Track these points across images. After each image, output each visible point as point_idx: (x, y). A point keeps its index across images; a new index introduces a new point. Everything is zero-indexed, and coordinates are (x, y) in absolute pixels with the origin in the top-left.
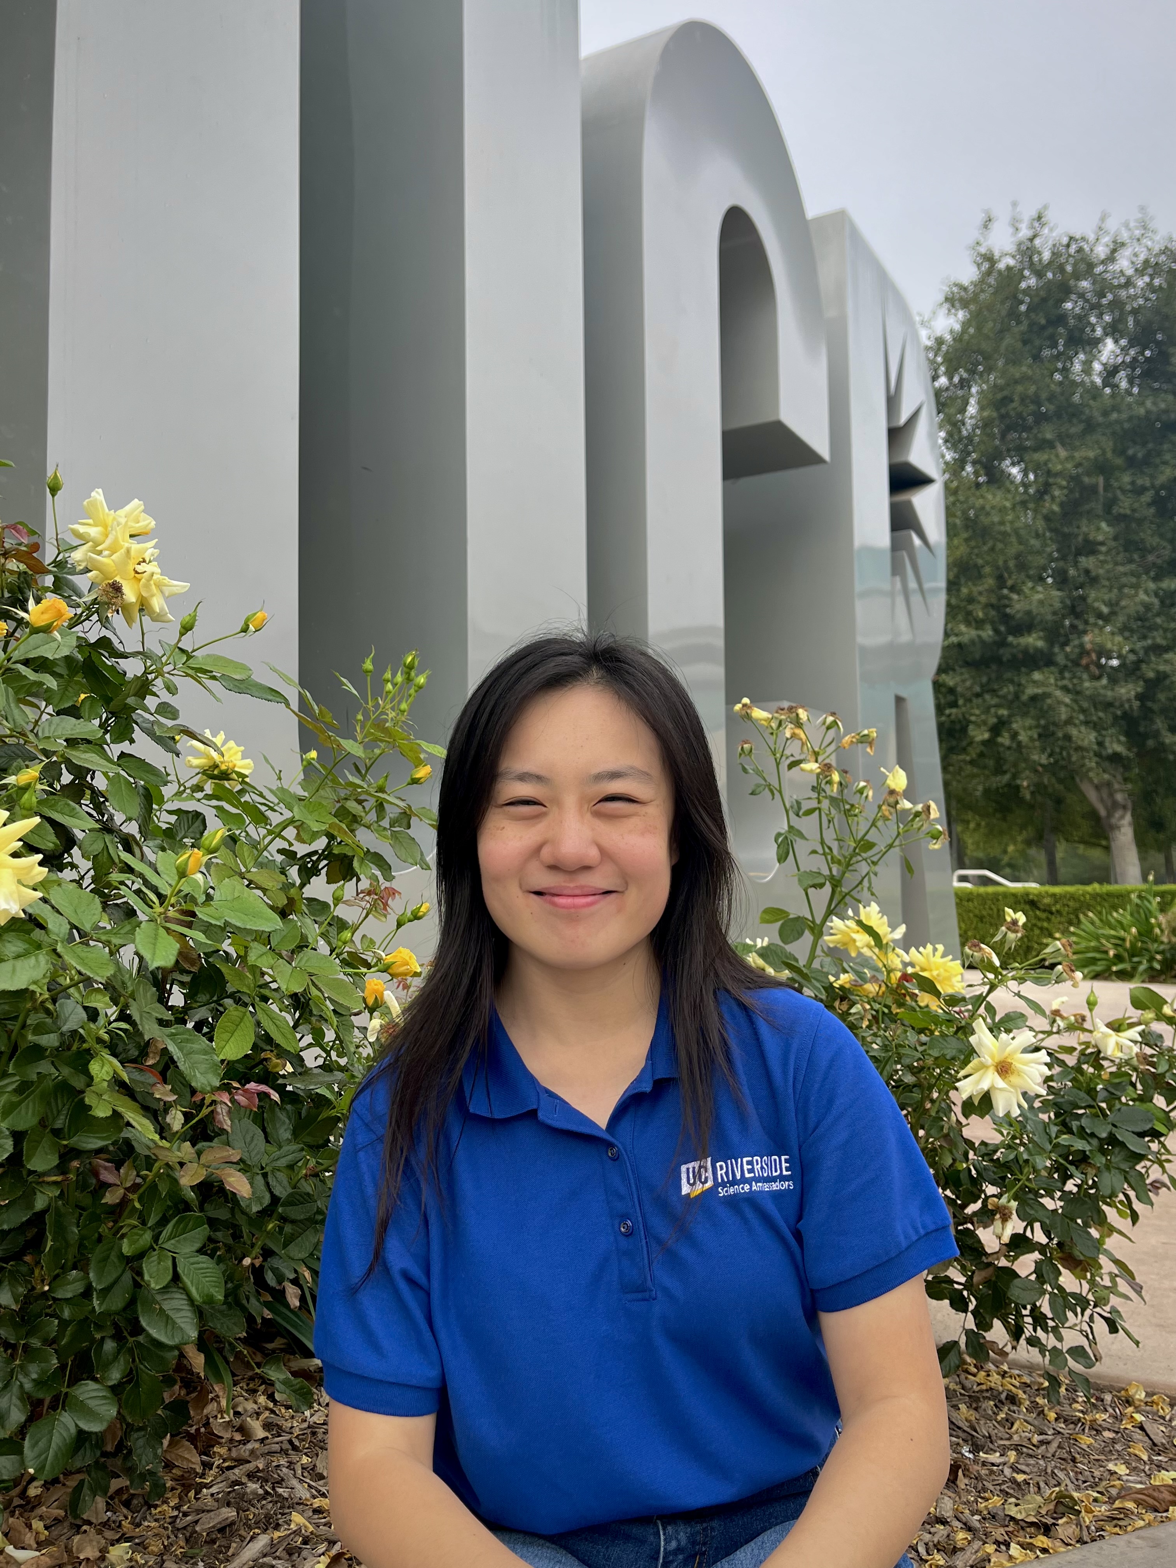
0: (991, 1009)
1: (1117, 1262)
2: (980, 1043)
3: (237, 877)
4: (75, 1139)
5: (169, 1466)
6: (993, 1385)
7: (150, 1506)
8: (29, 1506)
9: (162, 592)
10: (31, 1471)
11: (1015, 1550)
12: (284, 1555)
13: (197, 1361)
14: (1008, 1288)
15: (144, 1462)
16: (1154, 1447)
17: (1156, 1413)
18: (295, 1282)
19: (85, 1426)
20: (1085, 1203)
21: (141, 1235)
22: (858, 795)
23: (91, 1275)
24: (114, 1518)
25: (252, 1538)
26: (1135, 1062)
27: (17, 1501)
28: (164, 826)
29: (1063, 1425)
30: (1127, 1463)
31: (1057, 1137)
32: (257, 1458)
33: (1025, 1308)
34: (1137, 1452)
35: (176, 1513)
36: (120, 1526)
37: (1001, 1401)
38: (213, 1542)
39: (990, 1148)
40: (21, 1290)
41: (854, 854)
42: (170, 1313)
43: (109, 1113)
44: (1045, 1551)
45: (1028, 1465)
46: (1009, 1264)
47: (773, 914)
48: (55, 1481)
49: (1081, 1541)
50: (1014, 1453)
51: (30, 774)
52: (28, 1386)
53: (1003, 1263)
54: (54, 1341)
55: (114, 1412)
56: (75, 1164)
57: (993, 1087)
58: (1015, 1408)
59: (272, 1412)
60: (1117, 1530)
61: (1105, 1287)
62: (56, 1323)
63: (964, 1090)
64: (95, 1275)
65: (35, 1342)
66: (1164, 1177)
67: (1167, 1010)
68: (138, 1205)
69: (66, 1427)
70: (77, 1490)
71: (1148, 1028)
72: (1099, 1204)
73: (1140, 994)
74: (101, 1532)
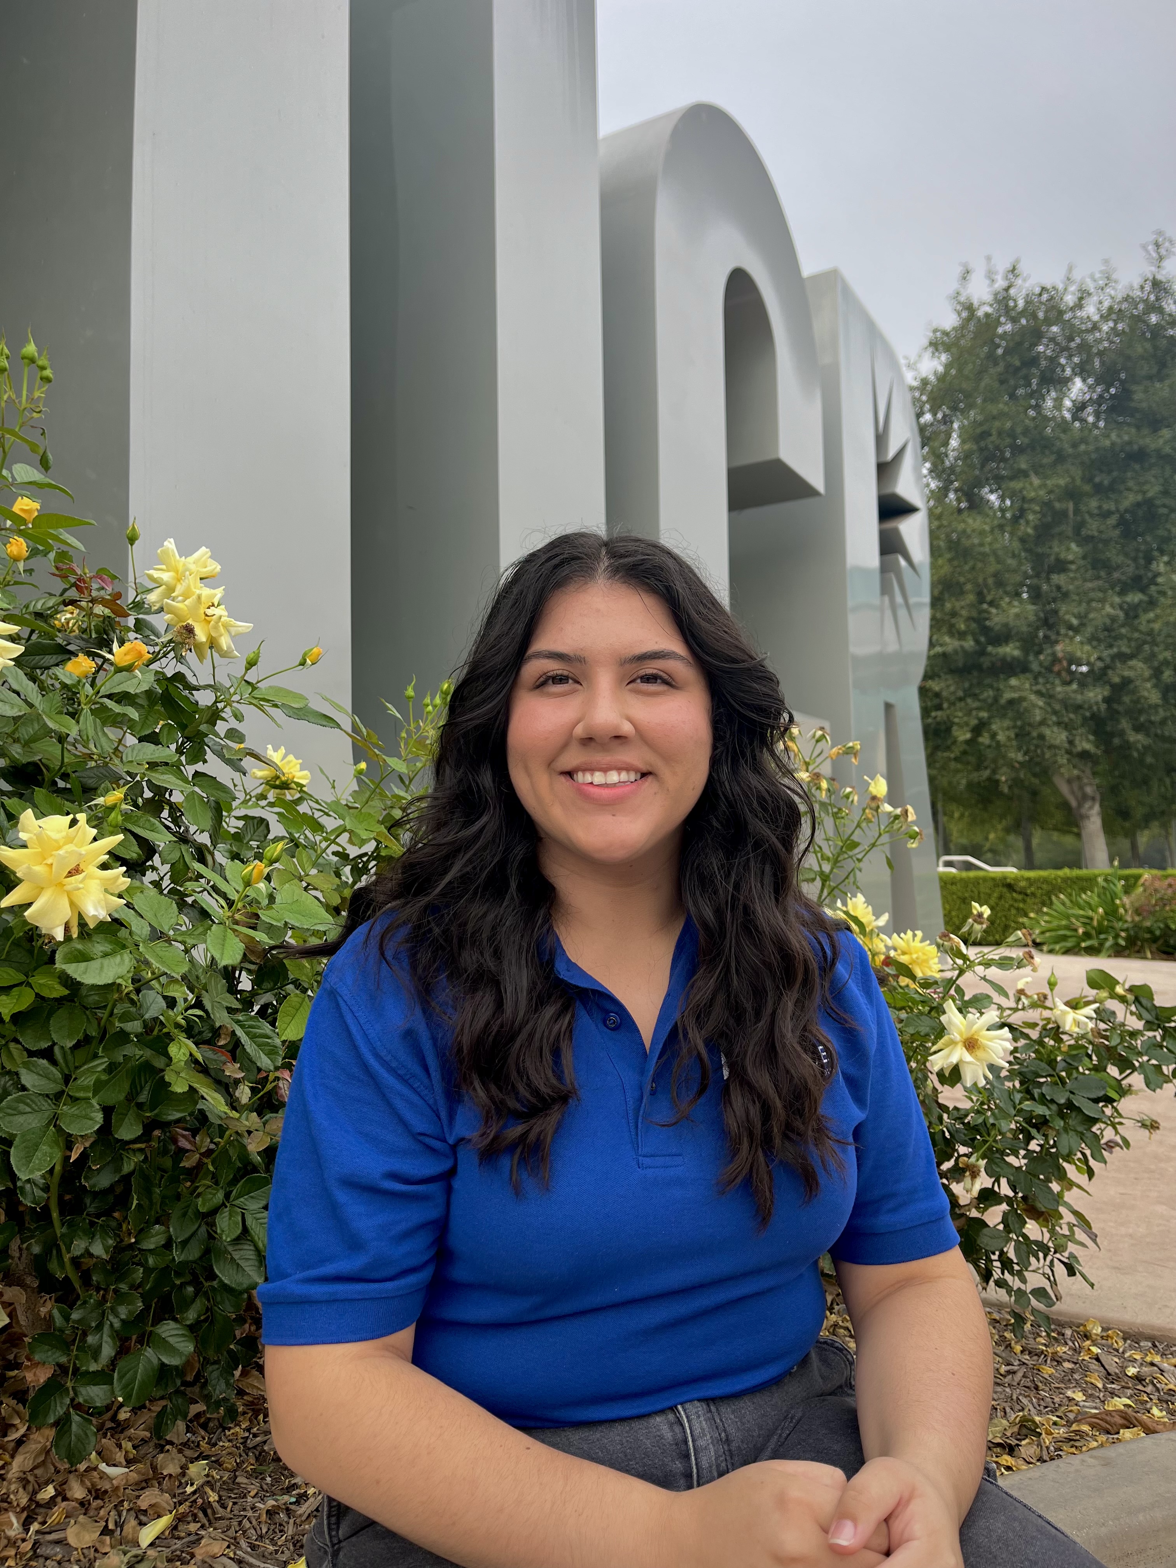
0: (960, 991)
1: (1076, 1213)
2: (950, 1022)
3: (296, 881)
4: (157, 1111)
5: (241, 1393)
7: (224, 1429)
8: (119, 1428)
9: (229, 631)
10: (120, 1399)
14: (978, 1235)
15: (217, 1392)
16: (1109, 1376)
17: (1111, 1346)
19: (166, 1360)
20: (1046, 1161)
21: (214, 1195)
22: (845, 800)
23: (171, 1229)
24: (193, 1439)
26: (1090, 1036)
27: (109, 1425)
28: (233, 832)
29: (1027, 1357)
30: (1084, 1391)
31: (1020, 1103)
33: (994, 1254)
34: (1093, 1381)
35: (247, 1434)
36: (198, 1446)
39: (962, 1112)
40: (111, 1242)
41: (842, 852)
42: (240, 1262)
43: (186, 1089)
44: (1008, 1468)
46: (978, 1215)
48: (142, 1407)
49: (1041, 1460)
51: (116, 796)
52: (117, 1324)
53: (974, 1213)
54: (140, 1285)
55: (191, 1348)
56: (157, 1133)
57: (961, 1061)
60: (1073, 1450)
61: (1065, 1236)
62: (141, 1270)
63: (938, 1062)
64: (175, 1229)
65: (124, 1287)
66: (1118, 1139)
67: (1119, 990)
68: (211, 1168)
69: (149, 1361)
70: (161, 1414)
71: (1103, 1006)
72: (1061, 1162)
73: (1095, 976)
74: (181, 1451)
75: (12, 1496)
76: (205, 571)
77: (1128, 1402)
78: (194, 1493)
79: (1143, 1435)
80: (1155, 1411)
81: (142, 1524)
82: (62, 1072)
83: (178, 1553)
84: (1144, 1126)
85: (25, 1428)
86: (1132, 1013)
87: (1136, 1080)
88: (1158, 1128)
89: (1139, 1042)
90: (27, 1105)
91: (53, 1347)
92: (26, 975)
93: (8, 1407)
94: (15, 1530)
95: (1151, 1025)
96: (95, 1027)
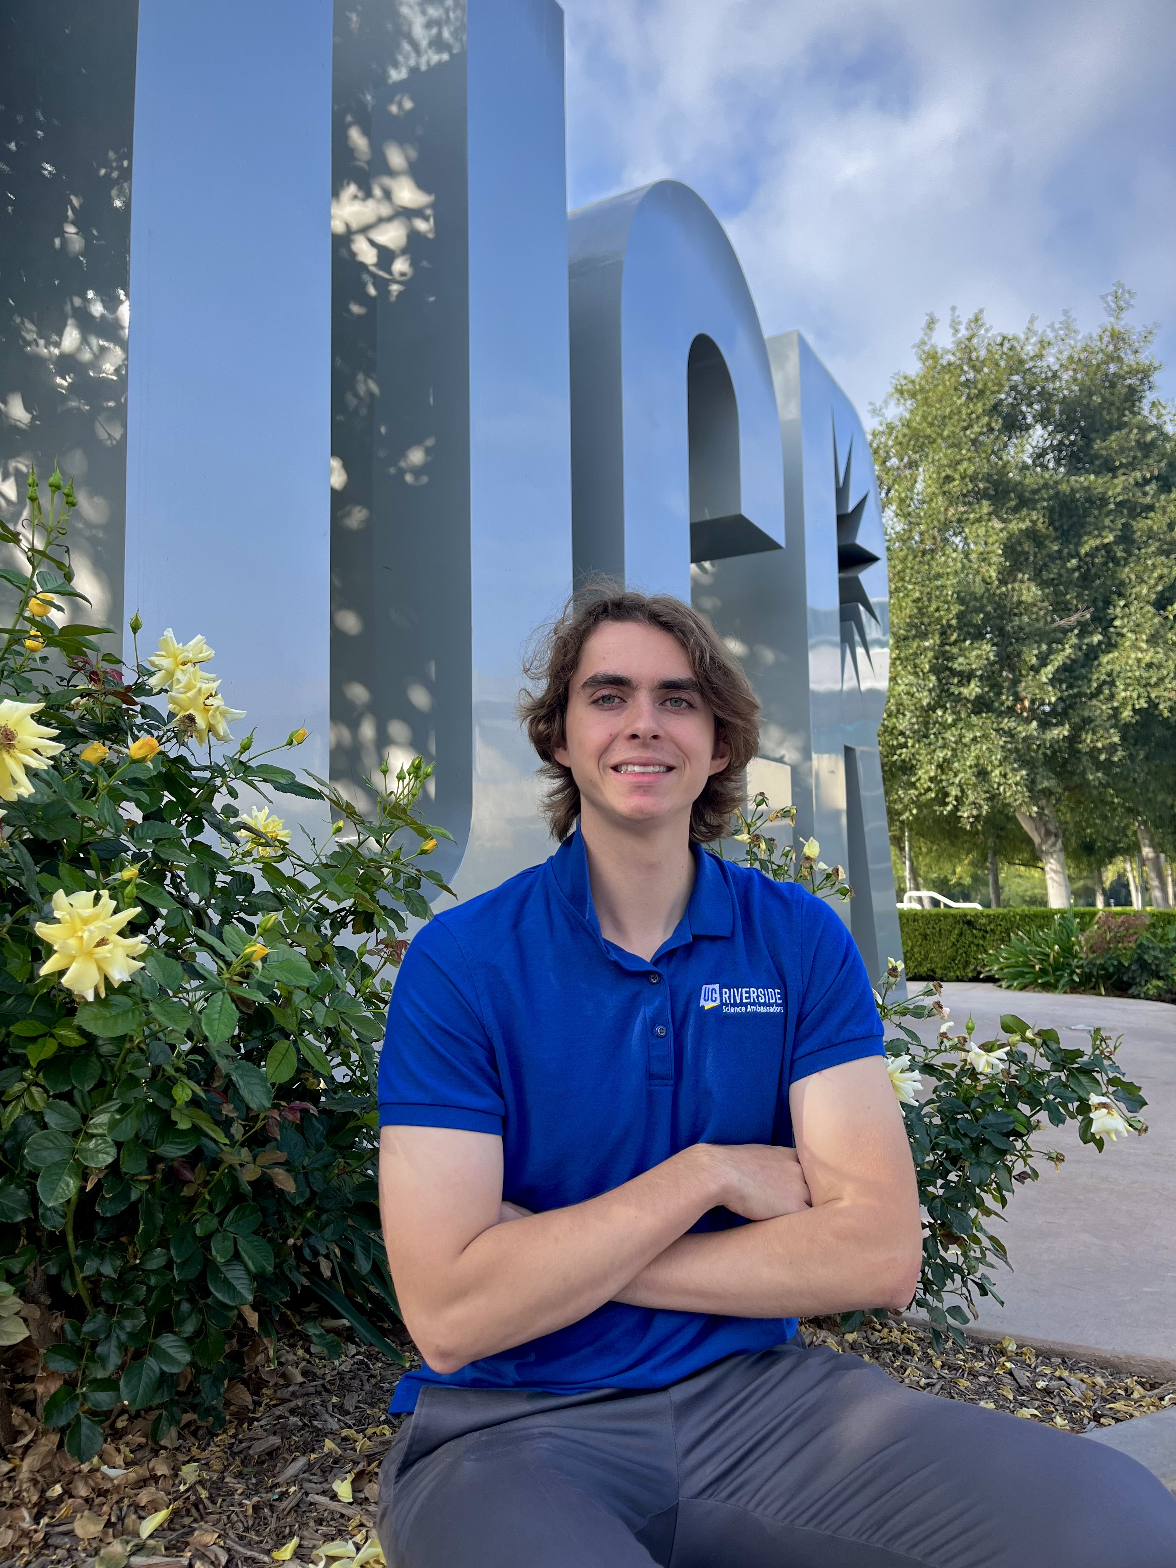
1: (992, 1238)
3: (282, 939)
4: (162, 1148)
5: (228, 1404)
6: (893, 1339)
7: (213, 1436)
8: (117, 1435)
9: (225, 718)
10: (126, 1403)
12: (319, 1472)
13: (253, 1318)
15: (208, 1399)
16: (1020, 1389)
17: (1024, 1362)
18: (327, 1257)
19: (165, 1369)
20: (963, 1190)
21: (210, 1221)
22: (784, 857)
23: (172, 1252)
24: (185, 1444)
25: (294, 1460)
26: (1000, 1076)
27: (108, 1431)
29: (947, 1371)
30: (995, 1402)
31: (936, 1138)
32: (297, 1398)
34: (1005, 1393)
35: (233, 1440)
36: (189, 1451)
37: (898, 1352)
38: (263, 1463)
40: (119, 1263)
42: (232, 1281)
43: (189, 1126)
48: (138, 1415)
51: (129, 873)
52: (123, 1337)
54: (143, 1302)
55: (188, 1358)
56: (161, 1166)
58: (909, 1358)
59: (309, 1362)
61: (976, 1258)
62: (145, 1288)
64: (175, 1252)
65: (128, 1304)
66: (1027, 1169)
67: (1029, 1034)
68: (207, 1197)
69: (152, 1370)
70: (156, 1423)
71: (1014, 1049)
72: (978, 1191)
73: (1008, 1021)
74: (174, 1455)
75: (25, 1494)
76: (199, 657)
77: (1036, 1412)
78: (187, 1491)
80: (1059, 1420)
81: (141, 1518)
82: (79, 1111)
83: (174, 1542)
84: (1051, 1158)
85: (32, 1434)
86: (1041, 1055)
87: (1043, 1116)
88: (1063, 1160)
89: (1046, 1080)
90: (51, 1141)
91: (66, 1357)
92: (50, 1027)
93: (18, 1415)
94: (27, 1523)
95: (1057, 1066)
96: (109, 1074)
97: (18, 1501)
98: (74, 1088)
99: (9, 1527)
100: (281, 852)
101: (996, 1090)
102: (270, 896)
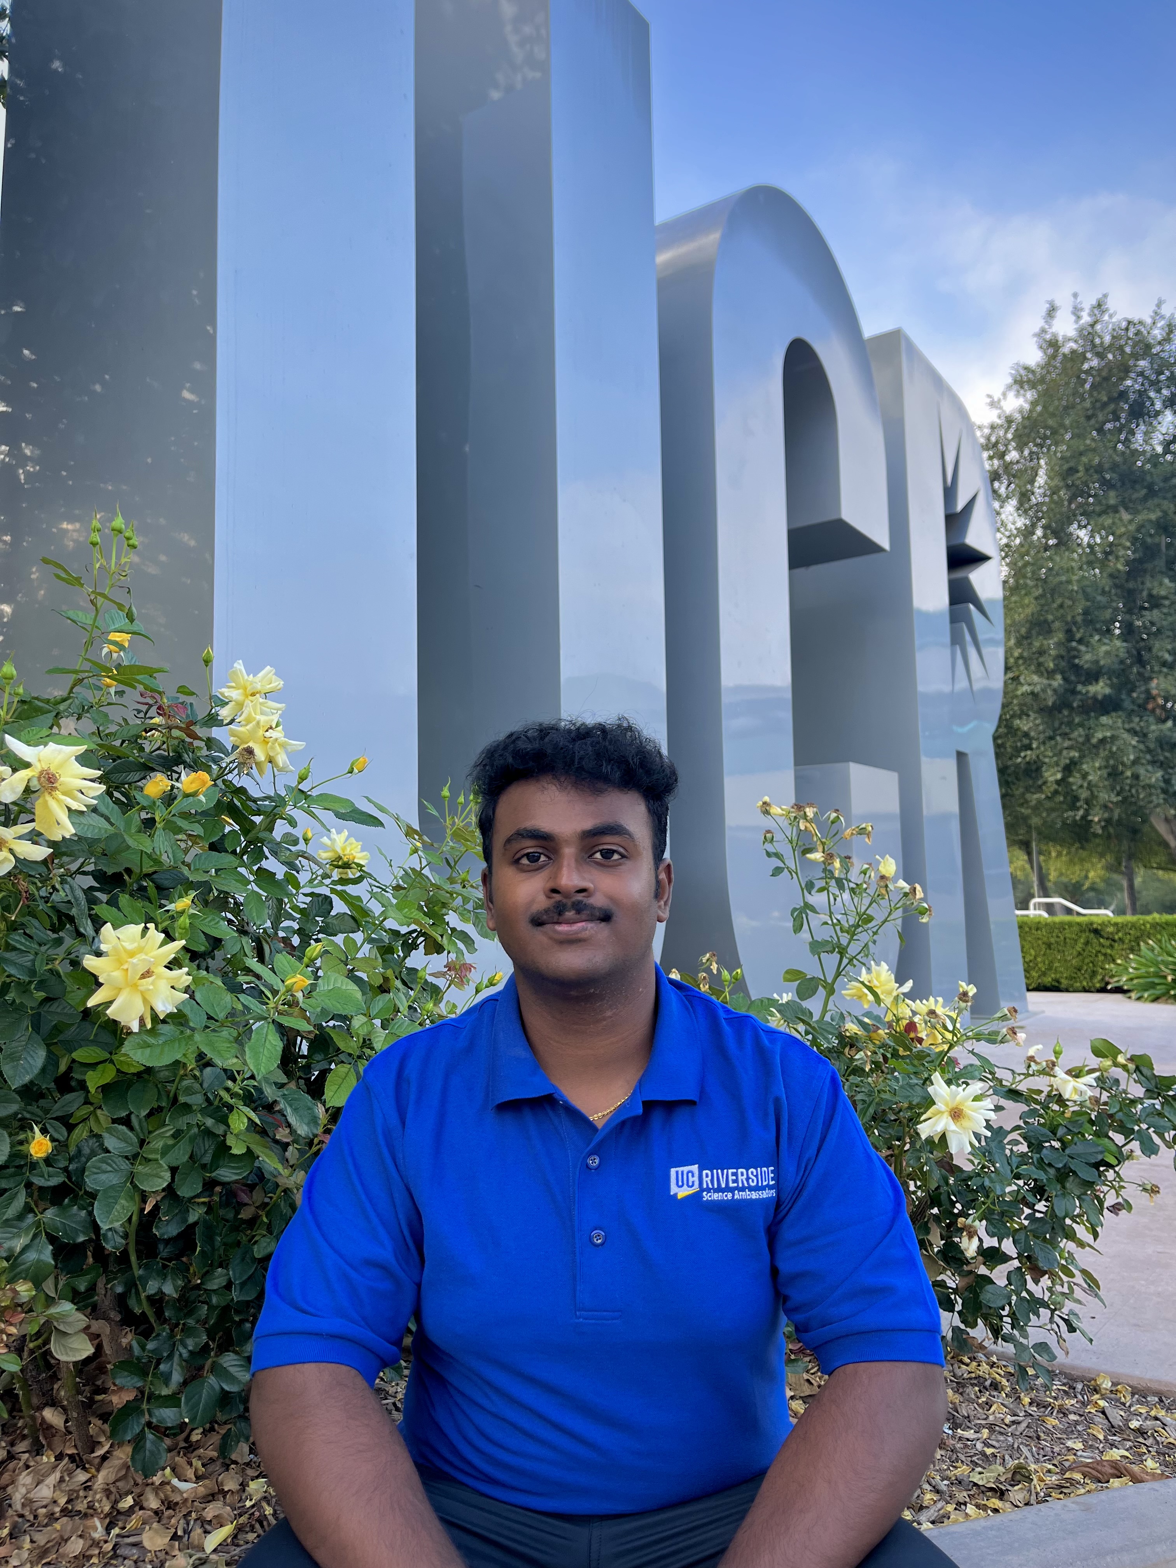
0: (953, 1062)
1: (1084, 1272)
2: (936, 1094)
3: (343, 965)
4: (217, 1172)
6: (981, 1373)
8: (190, 1448)
9: (285, 750)
10: (187, 1420)
11: (970, 1509)
14: (987, 1293)
16: (1112, 1429)
17: (1118, 1400)
19: (225, 1387)
22: (863, 875)
23: (232, 1272)
26: (1090, 1103)
27: (182, 1444)
28: (303, 906)
29: (1035, 1409)
30: (1084, 1441)
31: (1017, 1167)
33: (1003, 1309)
34: (1095, 1433)
37: (985, 1388)
39: (965, 1175)
40: (180, 1282)
41: (858, 926)
43: (244, 1151)
44: (996, 1511)
45: (998, 1441)
46: (987, 1273)
47: (793, 974)
48: (212, 1429)
49: (1028, 1504)
50: (987, 1431)
51: (183, 903)
52: (185, 1354)
53: (983, 1270)
54: (205, 1322)
56: (218, 1189)
57: (948, 1129)
58: (995, 1393)
60: (1061, 1496)
61: (1063, 1294)
62: (206, 1307)
63: (925, 1130)
64: (234, 1274)
65: (191, 1322)
66: (1120, 1200)
67: (1121, 1059)
68: (265, 1220)
69: (212, 1387)
70: (226, 1437)
71: (1105, 1074)
72: (1068, 1221)
73: (1097, 1044)
74: (243, 1470)
75: (98, 1504)
76: (268, 687)
77: (1127, 1454)
78: (253, 1506)
79: (1131, 1483)
80: (1150, 1464)
81: (207, 1532)
82: (137, 1136)
83: (236, 1558)
84: (1145, 1190)
85: (109, 1445)
86: (1135, 1081)
87: (1135, 1145)
88: (1158, 1192)
89: (1139, 1108)
90: (111, 1166)
91: (132, 1373)
92: (111, 1053)
93: (95, 1426)
94: (98, 1533)
95: (1151, 1093)
96: (165, 1099)
97: (91, 1511)
98: (131, 1113)
99: (81, 1536)
100: (358, 874)
101: (1084, 1119)
102: (346, 917)
